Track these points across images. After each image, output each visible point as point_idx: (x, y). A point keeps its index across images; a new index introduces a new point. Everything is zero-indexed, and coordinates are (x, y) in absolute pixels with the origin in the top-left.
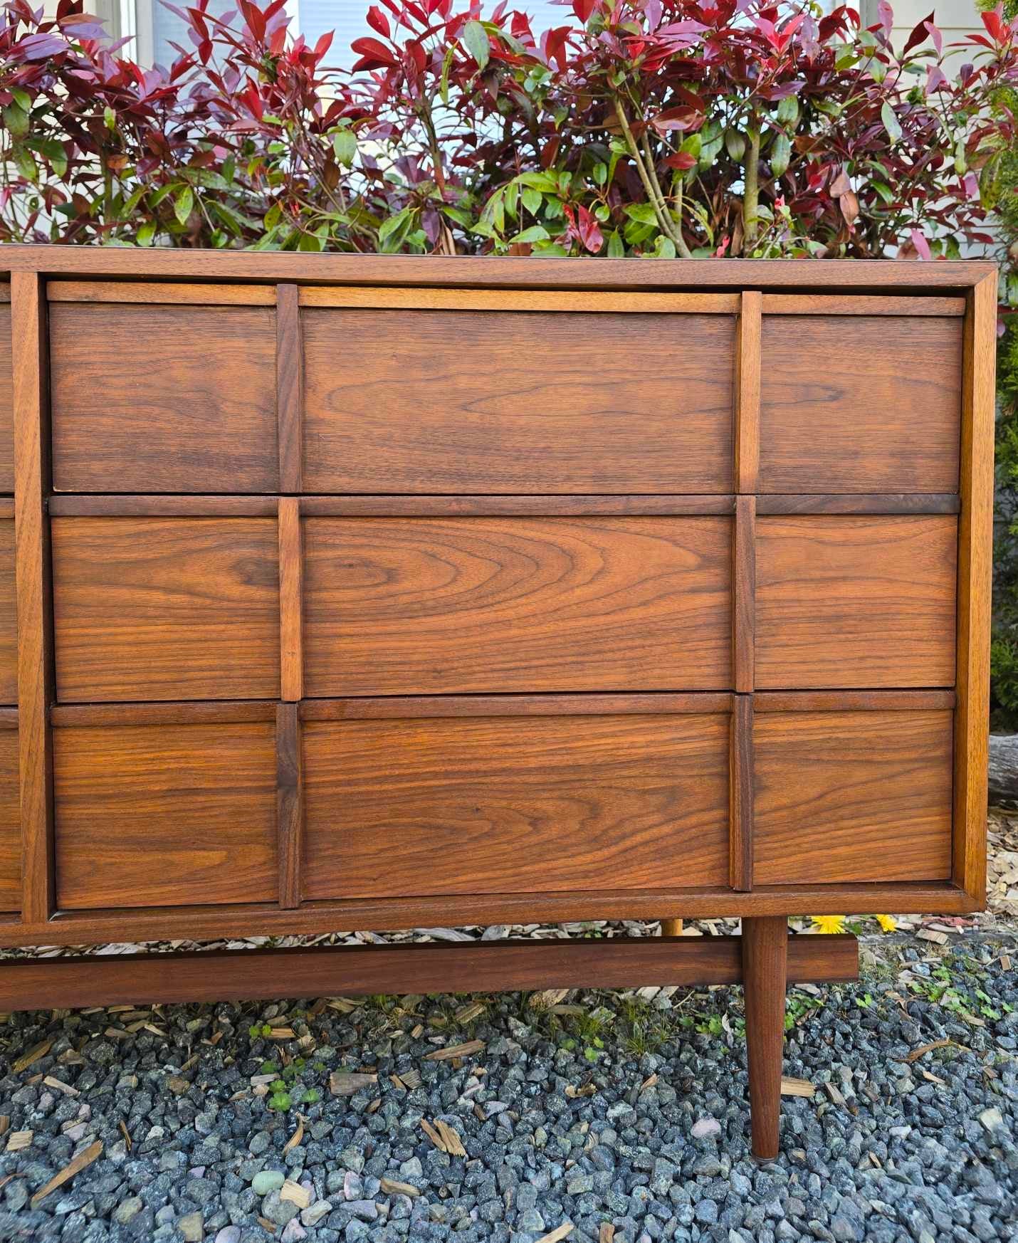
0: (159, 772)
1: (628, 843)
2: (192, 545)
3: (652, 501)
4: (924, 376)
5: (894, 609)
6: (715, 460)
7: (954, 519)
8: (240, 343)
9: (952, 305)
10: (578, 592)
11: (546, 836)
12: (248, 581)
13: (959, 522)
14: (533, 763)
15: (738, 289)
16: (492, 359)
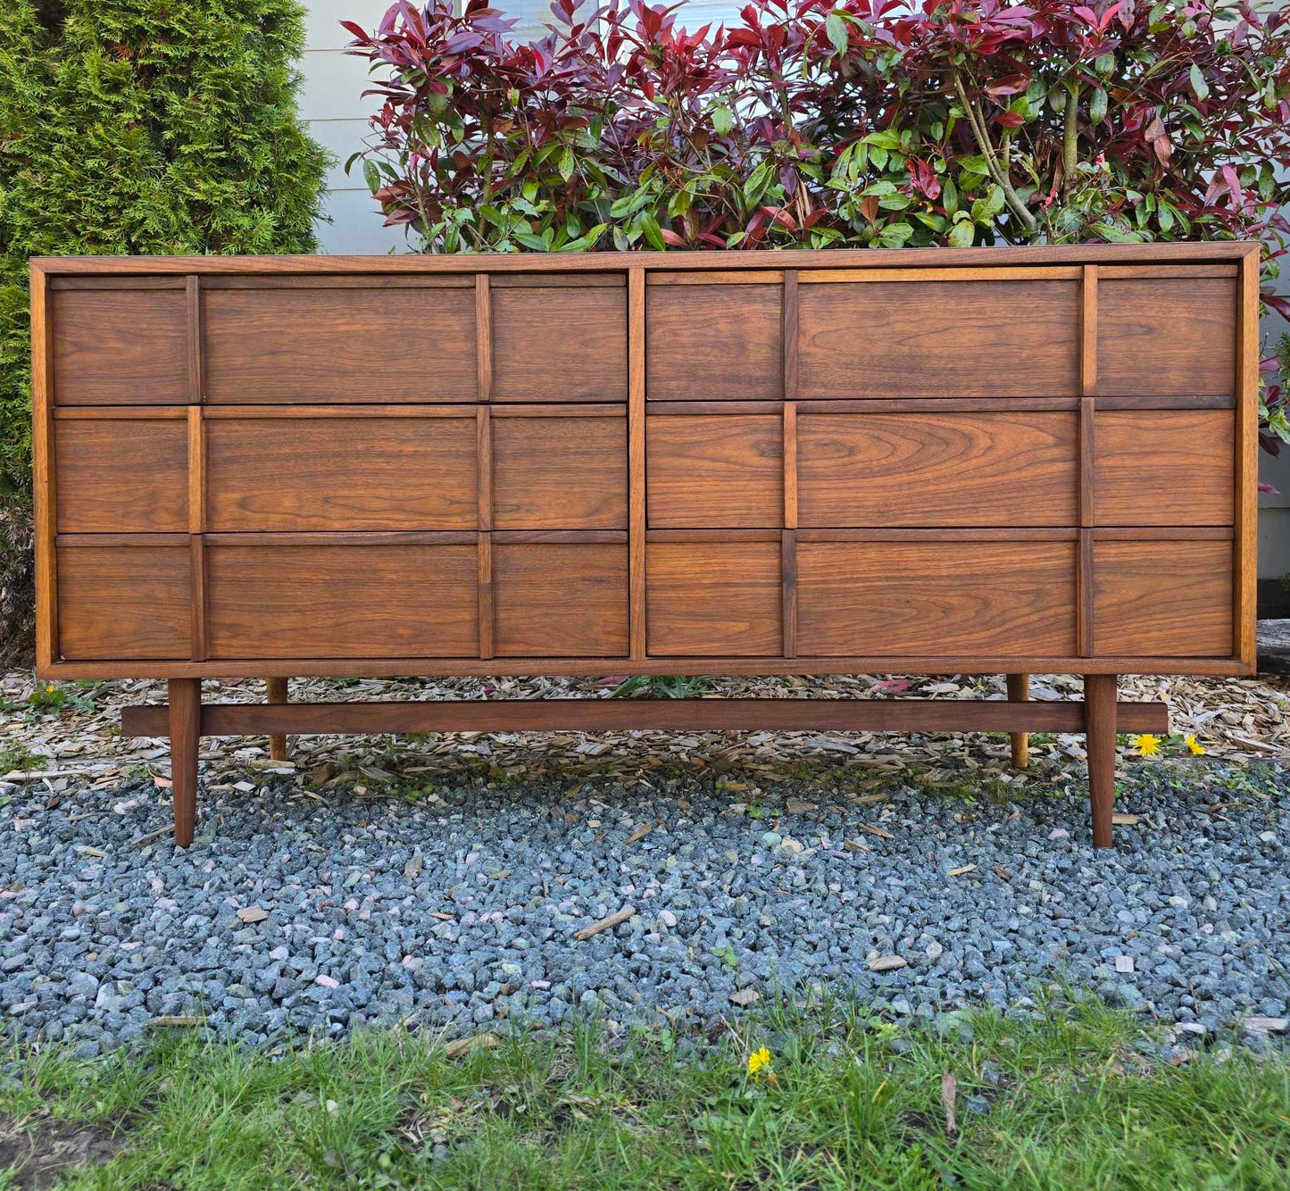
0: (707, 572)
1: (1008, 626)
2: (728, 432)
3: (1025, 401)
4: (1210, 317)
5: (1190, 472)
6: (1066, 374)
7: (1232, 412)
8: (758, 307)
9: (1230, 270)
10: (974, 461)
11: (953, 620)
12: (762, 454)
13: (1235, 415)
14: (944, 573)
15: (1082, 264)
16: (917, 312)
